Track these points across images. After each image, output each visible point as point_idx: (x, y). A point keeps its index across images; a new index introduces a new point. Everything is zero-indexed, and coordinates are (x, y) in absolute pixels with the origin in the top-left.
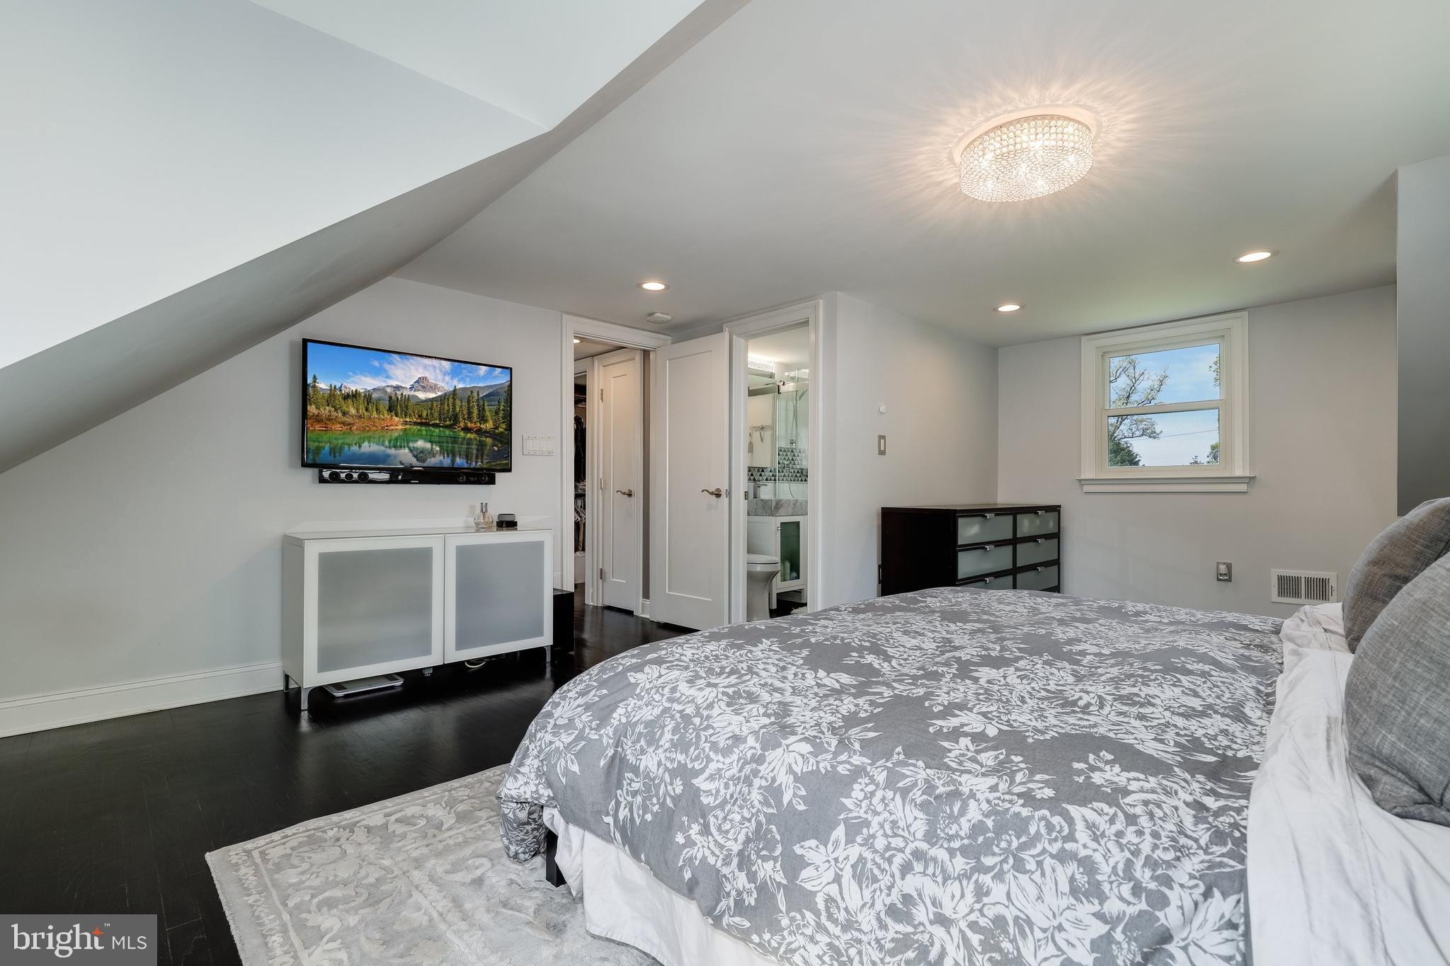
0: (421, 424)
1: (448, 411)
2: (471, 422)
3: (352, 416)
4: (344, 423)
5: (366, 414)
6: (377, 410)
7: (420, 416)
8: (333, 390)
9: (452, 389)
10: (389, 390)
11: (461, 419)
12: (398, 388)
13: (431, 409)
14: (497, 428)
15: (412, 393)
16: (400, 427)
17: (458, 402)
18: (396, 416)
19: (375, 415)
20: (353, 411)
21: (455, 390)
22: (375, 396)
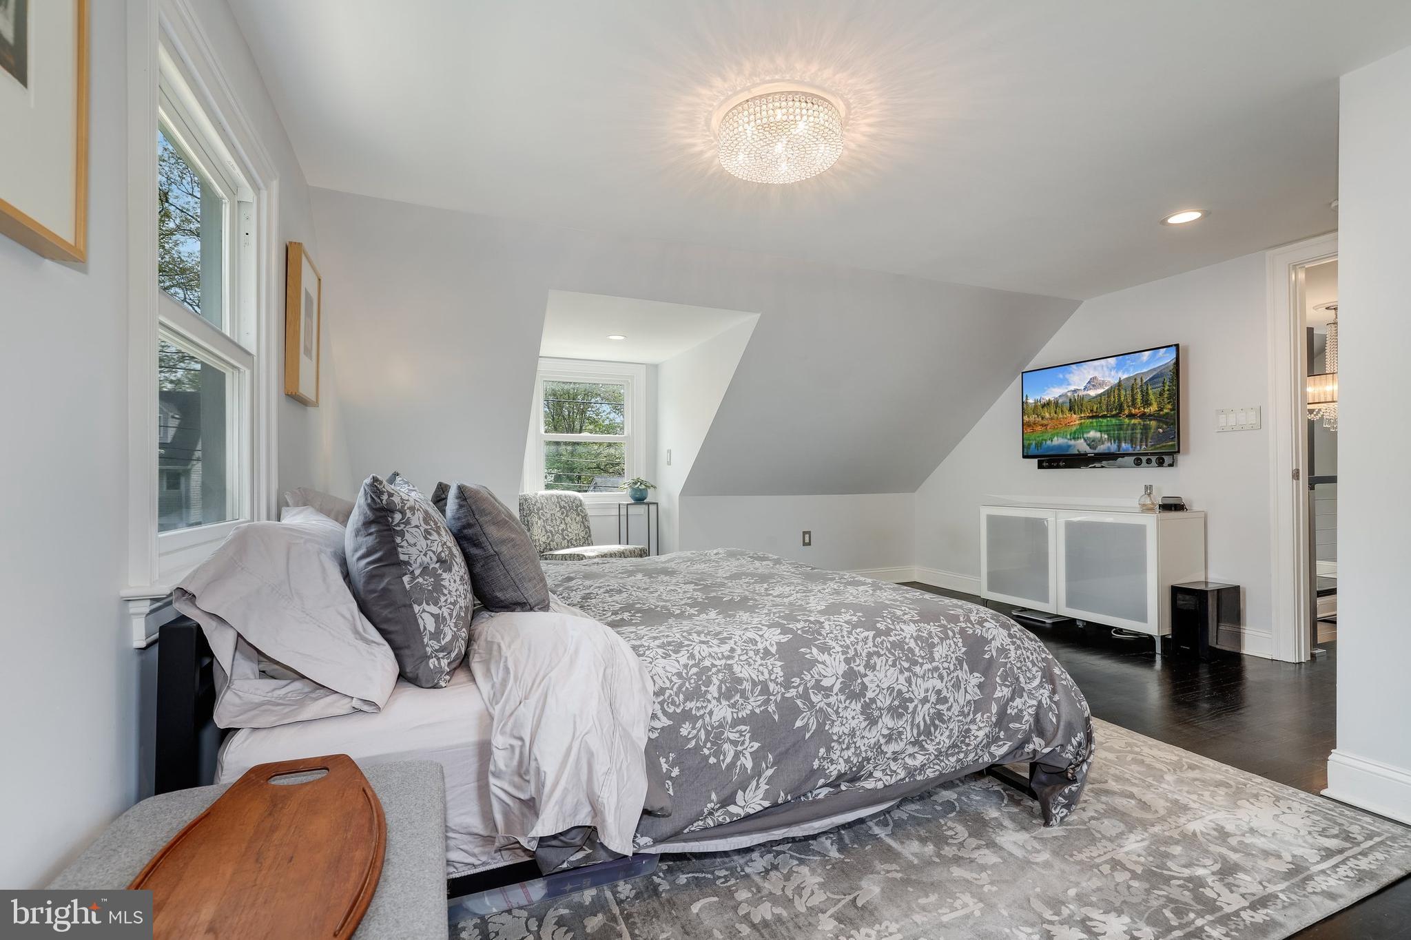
0: (1092, 417)
1: (1114, 402)
2: (1135, 408)
3: (1047, 419)
4: (1042, 425)
5: (1056, 415)
6: (1062, 411)
7: (1092, 411)
8: (1036, 401)
9: (1117, 381)
10: (1069, 394)
11: (1125, 407)
12: (1075, 391)
13: (1100, 403)
14: (1161, 410)
15: (1086, 393)
16: (1077, 422)
17: (1123, 392)
18: (1075, 414)
19: (1061, 416)
20: (1047, 415)
21: (1120, 381)
22: (1060, 401)
